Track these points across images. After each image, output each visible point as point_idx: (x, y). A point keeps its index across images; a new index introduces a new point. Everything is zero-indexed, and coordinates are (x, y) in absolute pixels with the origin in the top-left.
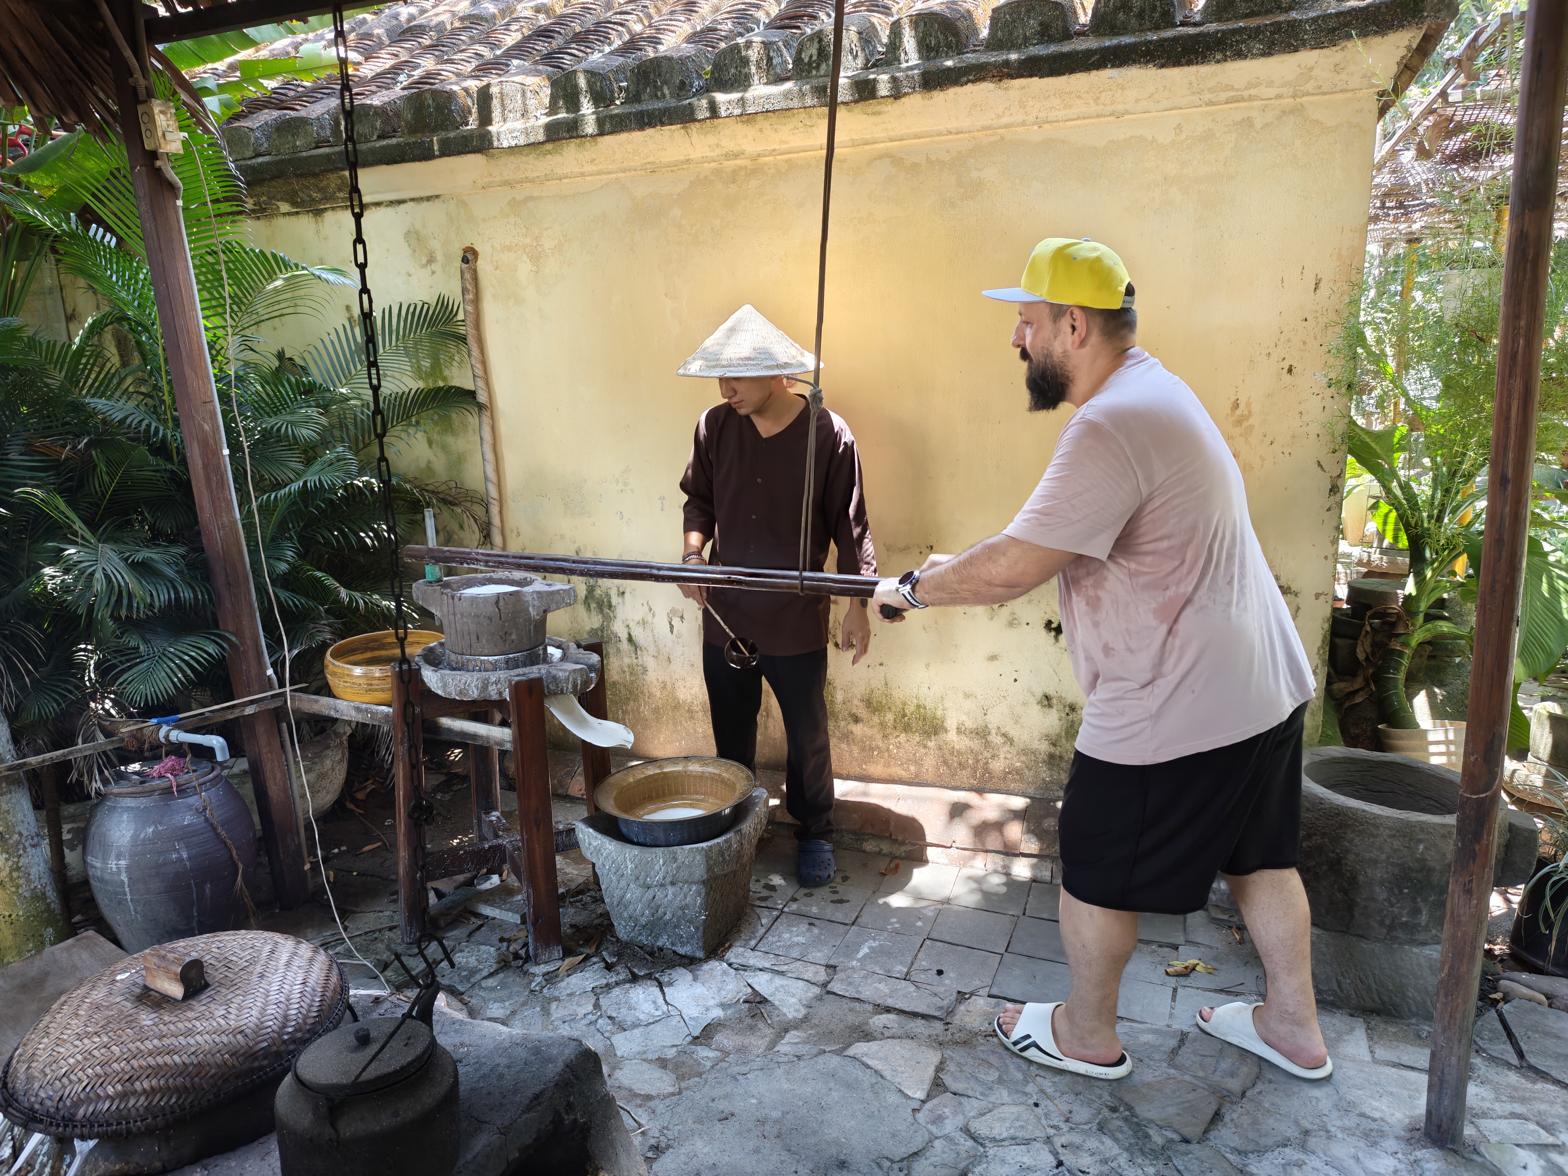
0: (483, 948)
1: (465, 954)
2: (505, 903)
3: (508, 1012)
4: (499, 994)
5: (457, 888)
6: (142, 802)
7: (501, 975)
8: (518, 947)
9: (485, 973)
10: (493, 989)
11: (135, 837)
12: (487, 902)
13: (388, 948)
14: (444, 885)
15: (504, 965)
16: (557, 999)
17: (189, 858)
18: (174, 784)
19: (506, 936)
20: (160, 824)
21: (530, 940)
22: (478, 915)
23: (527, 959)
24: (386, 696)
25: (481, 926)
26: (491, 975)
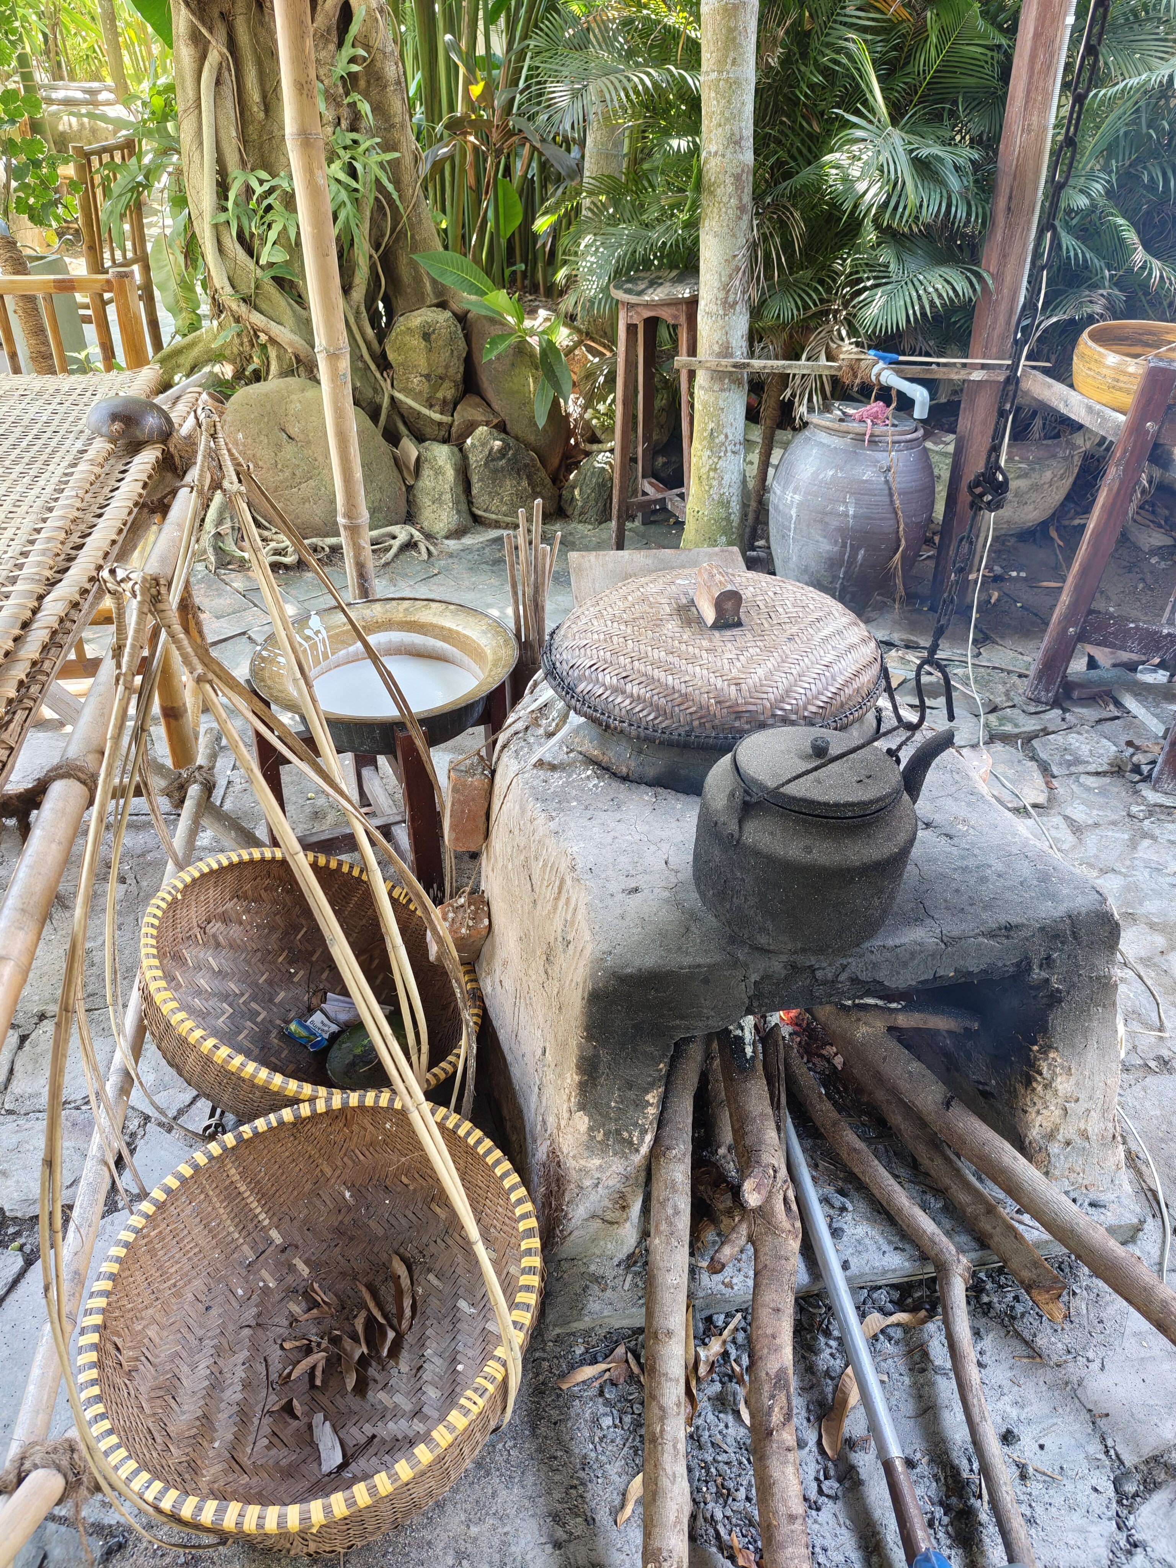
0: (1105, 741)
1: (1082, 738)
2: (1157, 706)
3: (1090, 822)
4: (1092, 798)
5: (1114, 665)
6: (835, 441)
7: (1107, 780)
8: (1144, 761)
9: (1091, 768)
10: (1089, 789)
11: (815, 474)
12: (1136, 695)
13: (1007, 694)
14: (1103, 656)
15: (1117, 770)
16: (1153, 838)
17: (854, 516)
18: (868, 433)
19: (1137, 742)
20: (842, 470)
21: (1160, 760)
22: (1118, 704)
23: (1147, 779)
24: (1128, 400)
25: (1117, 718)
26: (1098, 774)
